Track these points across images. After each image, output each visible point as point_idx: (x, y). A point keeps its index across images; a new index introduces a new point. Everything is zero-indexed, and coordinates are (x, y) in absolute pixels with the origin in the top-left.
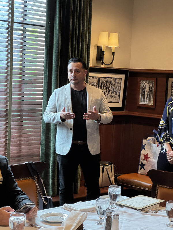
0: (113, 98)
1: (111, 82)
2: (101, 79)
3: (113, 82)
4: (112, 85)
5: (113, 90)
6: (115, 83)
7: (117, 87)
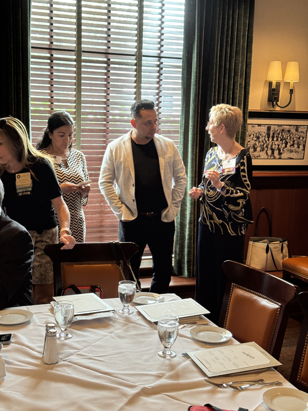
0: (294, 153)
1: (289, 131)
2: (272, 127)
3: (293, 131)
4: (291, 135)
5: (294, 141)
6: (296, 133)
7: (299, 138)
